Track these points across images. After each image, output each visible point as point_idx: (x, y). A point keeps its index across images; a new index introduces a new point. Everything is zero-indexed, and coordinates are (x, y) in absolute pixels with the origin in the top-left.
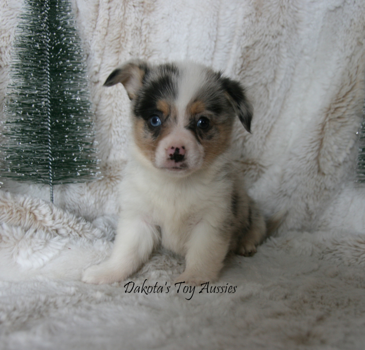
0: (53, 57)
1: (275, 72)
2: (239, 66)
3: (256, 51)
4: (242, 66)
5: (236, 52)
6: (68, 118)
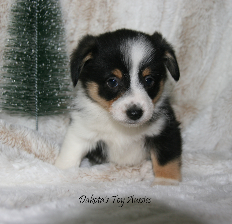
0: (40, 17)
1: (207, 37)
2: (180, 31)
3: (194, 20)
4: (182, 32)
5: (177, 20)
6: (52, 63)
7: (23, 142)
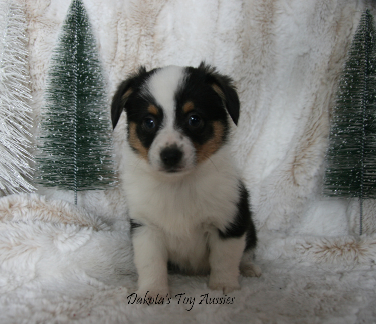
0: (80, 83)
1: (256, 102)
6: (92, 134)
7: (61, 213)
